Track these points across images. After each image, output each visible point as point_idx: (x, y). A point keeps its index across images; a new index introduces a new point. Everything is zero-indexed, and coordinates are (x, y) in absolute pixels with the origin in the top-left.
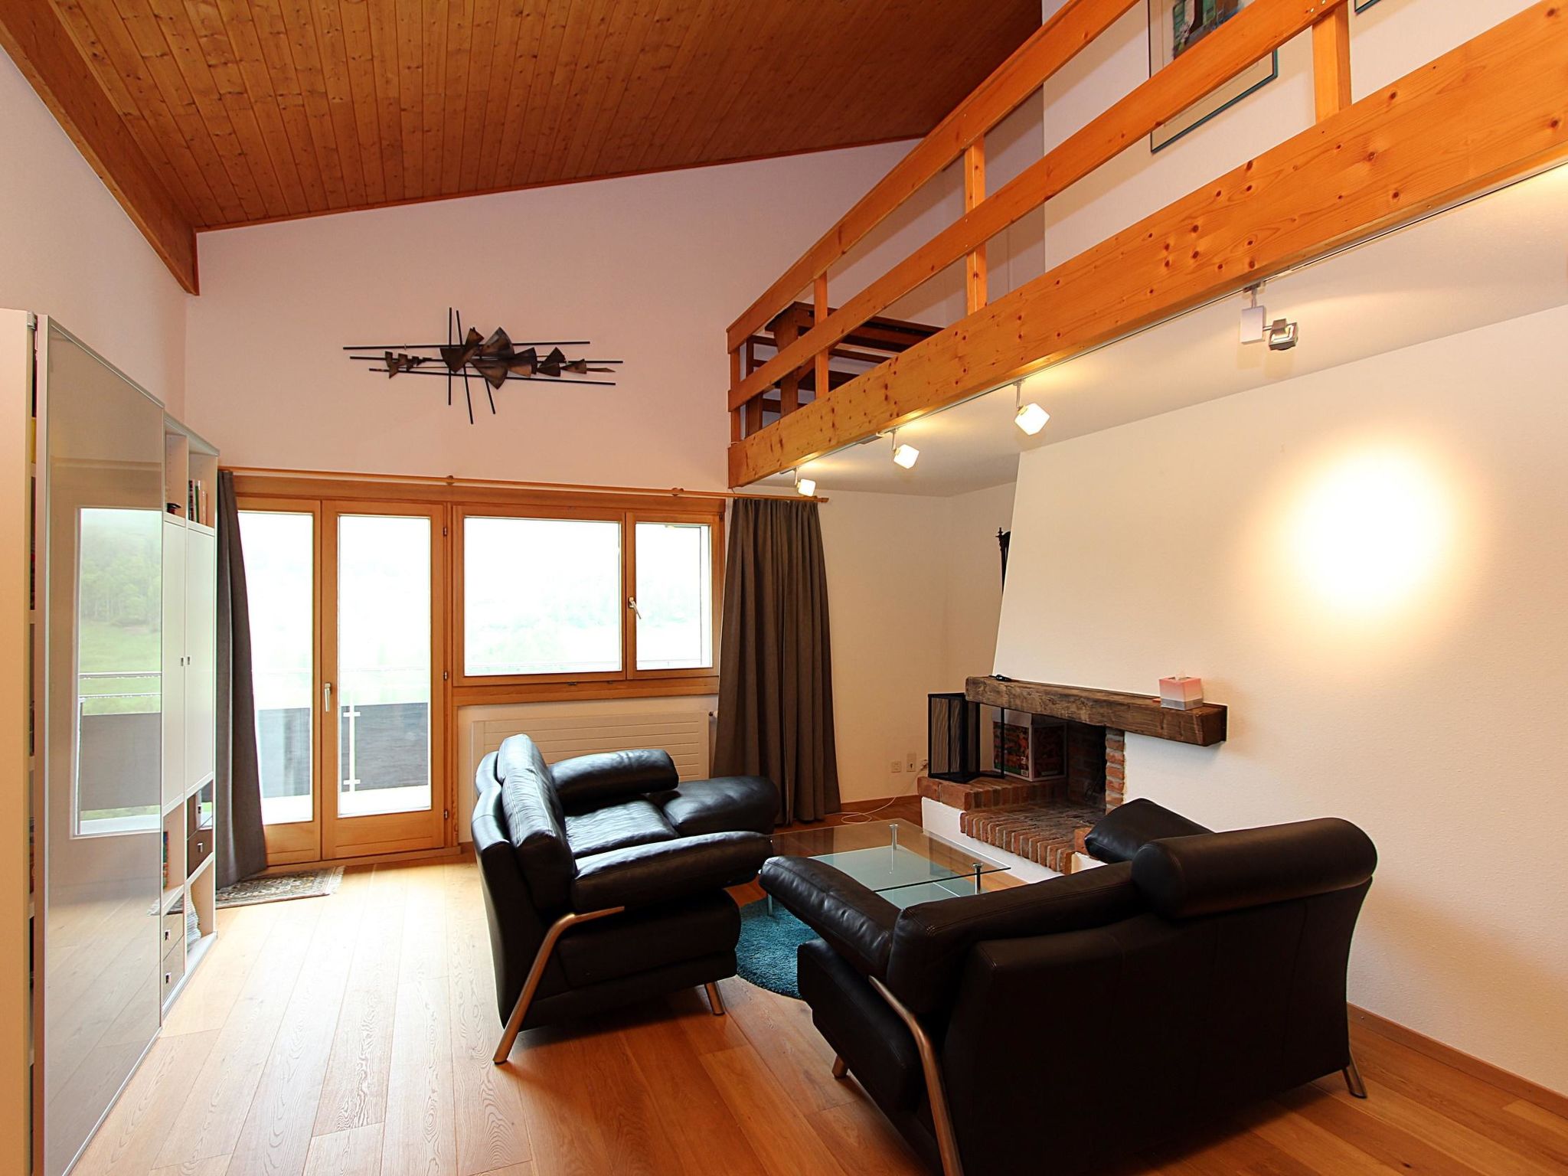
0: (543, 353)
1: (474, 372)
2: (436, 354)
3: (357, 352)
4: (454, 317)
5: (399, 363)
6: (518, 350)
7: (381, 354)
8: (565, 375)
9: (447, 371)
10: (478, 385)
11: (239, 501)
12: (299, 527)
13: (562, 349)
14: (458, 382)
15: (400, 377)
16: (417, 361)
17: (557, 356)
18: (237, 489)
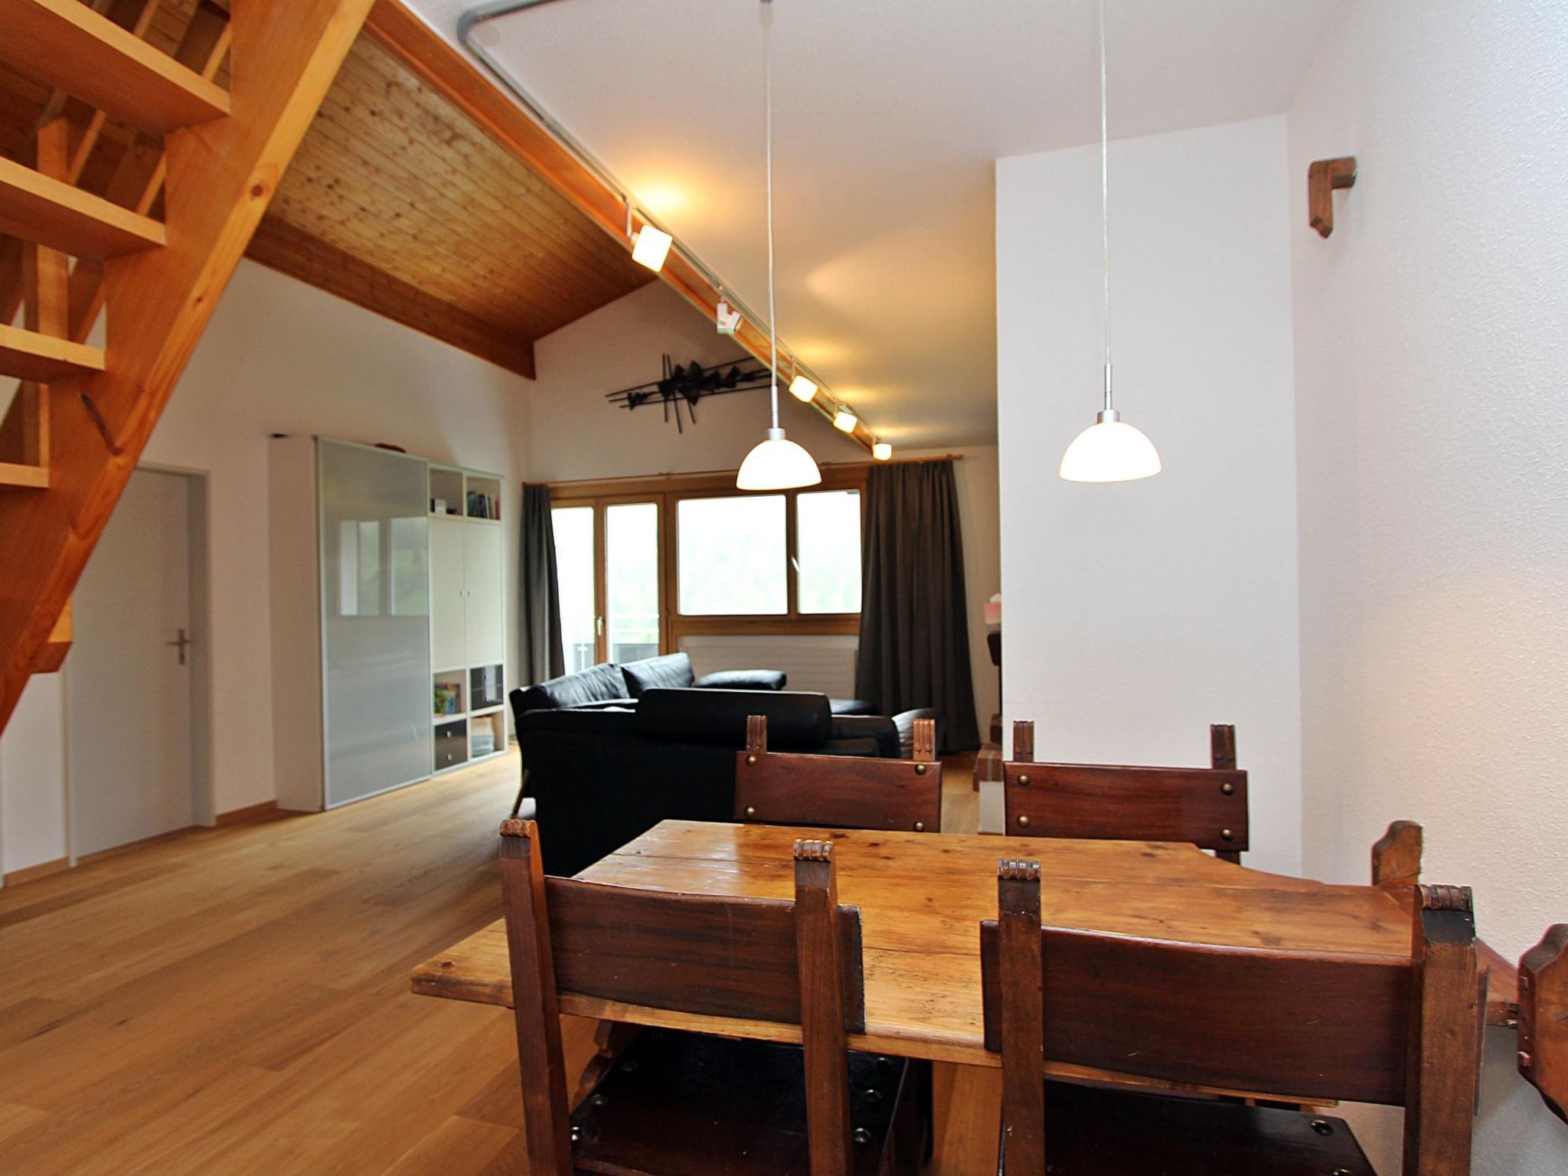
0: (725, 372)
1: (679, 395)
2: (655, 388)
3: (613, 396)
4: (666, 359)
5: (636, 399)
6: (707, 374)
7: (625, 395)
8: (741, 385)
9: (662, 399)
10: (684, 404)
11: (553, 503)
12: (585, 515)
13: (738, 366)
14: (671, 405)
15: (639, 409)
16: (646, 395)
17: (735, 372)
18: (551, 496)
